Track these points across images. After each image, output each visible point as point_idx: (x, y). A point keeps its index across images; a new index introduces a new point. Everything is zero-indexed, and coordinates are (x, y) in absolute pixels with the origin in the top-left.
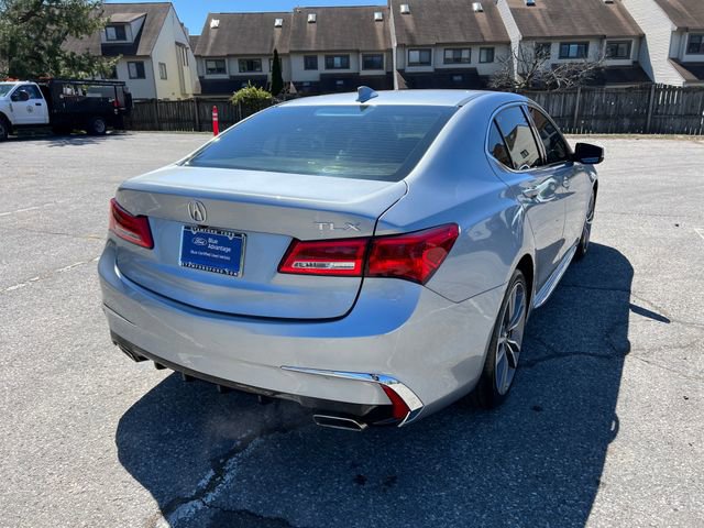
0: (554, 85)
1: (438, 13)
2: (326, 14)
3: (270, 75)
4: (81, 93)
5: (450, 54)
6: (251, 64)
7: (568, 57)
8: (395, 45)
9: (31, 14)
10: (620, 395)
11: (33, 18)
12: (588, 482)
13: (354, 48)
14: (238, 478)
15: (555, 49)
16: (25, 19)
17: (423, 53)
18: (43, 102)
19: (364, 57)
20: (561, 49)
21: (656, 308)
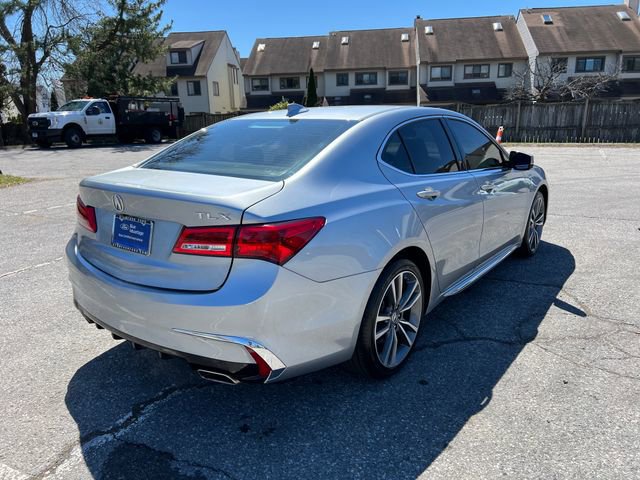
0: (568, 97)
1: (459, 33)
2: (358, 37)
3: (306, 90)
4: (142, 108)
5: (469, 70)
6: (291, 82)
7: (584, 71)
8: (418, 62)
9: (107, 43)
10: (504, 376)
11: (108, 46)
12: (438, 444)
13: (381, 66)
14: (148, 420)
15: (571, 64)
16: (102, 47)
17: (444, 69)
18: (111, 116)
19: (390, 73)
20: (578, 64)
21: (580, 303)
